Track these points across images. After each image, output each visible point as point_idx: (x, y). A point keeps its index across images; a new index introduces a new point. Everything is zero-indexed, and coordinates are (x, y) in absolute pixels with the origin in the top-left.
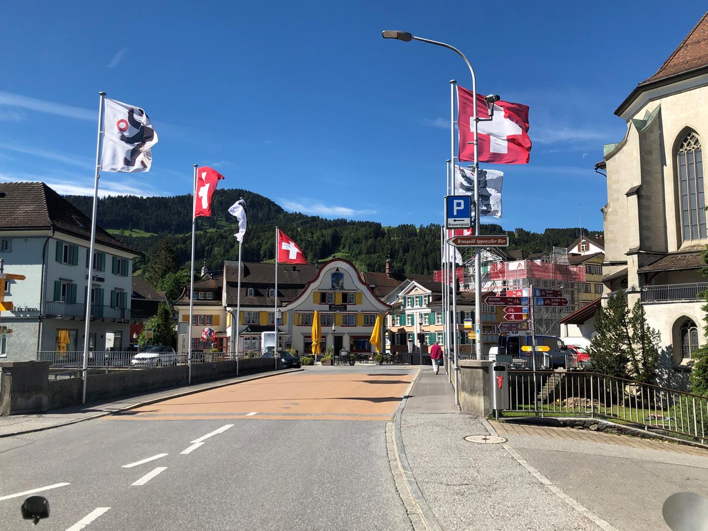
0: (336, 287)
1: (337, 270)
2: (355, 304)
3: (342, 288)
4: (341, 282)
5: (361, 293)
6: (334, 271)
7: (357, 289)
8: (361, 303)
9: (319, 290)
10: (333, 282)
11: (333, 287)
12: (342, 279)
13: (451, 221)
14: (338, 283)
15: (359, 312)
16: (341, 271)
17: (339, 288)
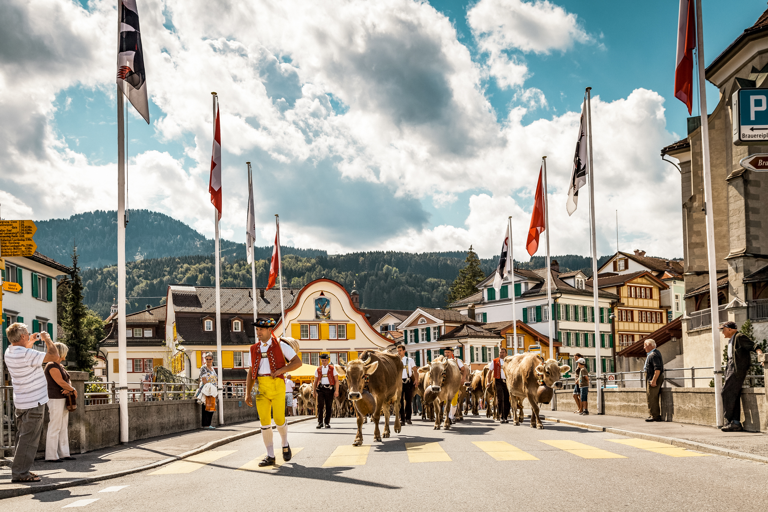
0: (322, 317)
1: (322, 294)
2: (347, 340)
3: (329, 318)
4: (327, 310)
5: (354, 325)
6: (318, 296)
7: (349, 319)
8: (354, 338)
9: (298, 321)
10: (317, 310)
11: (317, 317)
12: (328, 306)
13: (746, 130)
14: (323, 312)
15: (352, 350)
16: (327, 296)
17: (324, 318)
